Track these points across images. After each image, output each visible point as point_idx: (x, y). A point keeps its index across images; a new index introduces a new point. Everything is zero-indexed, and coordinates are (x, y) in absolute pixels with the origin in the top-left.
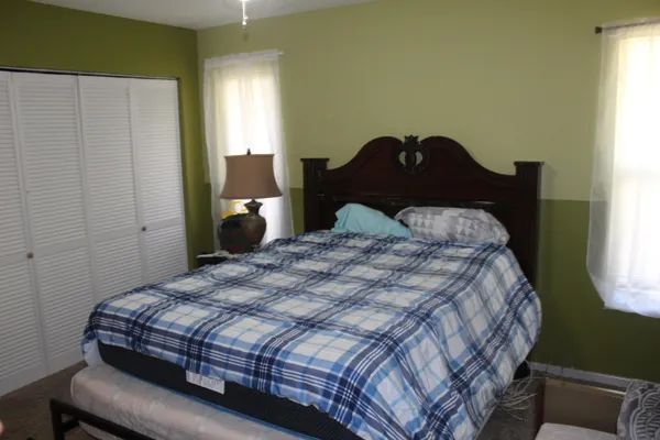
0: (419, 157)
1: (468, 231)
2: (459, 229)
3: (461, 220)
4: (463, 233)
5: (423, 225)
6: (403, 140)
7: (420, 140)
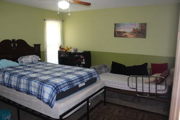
0: (16, 45)
1: (35, 59)
2: (34, 59)
3: (33, 58)
4: (34, 60)
5: (26, 60)
6: (11, 40)
7: (16, 40)
